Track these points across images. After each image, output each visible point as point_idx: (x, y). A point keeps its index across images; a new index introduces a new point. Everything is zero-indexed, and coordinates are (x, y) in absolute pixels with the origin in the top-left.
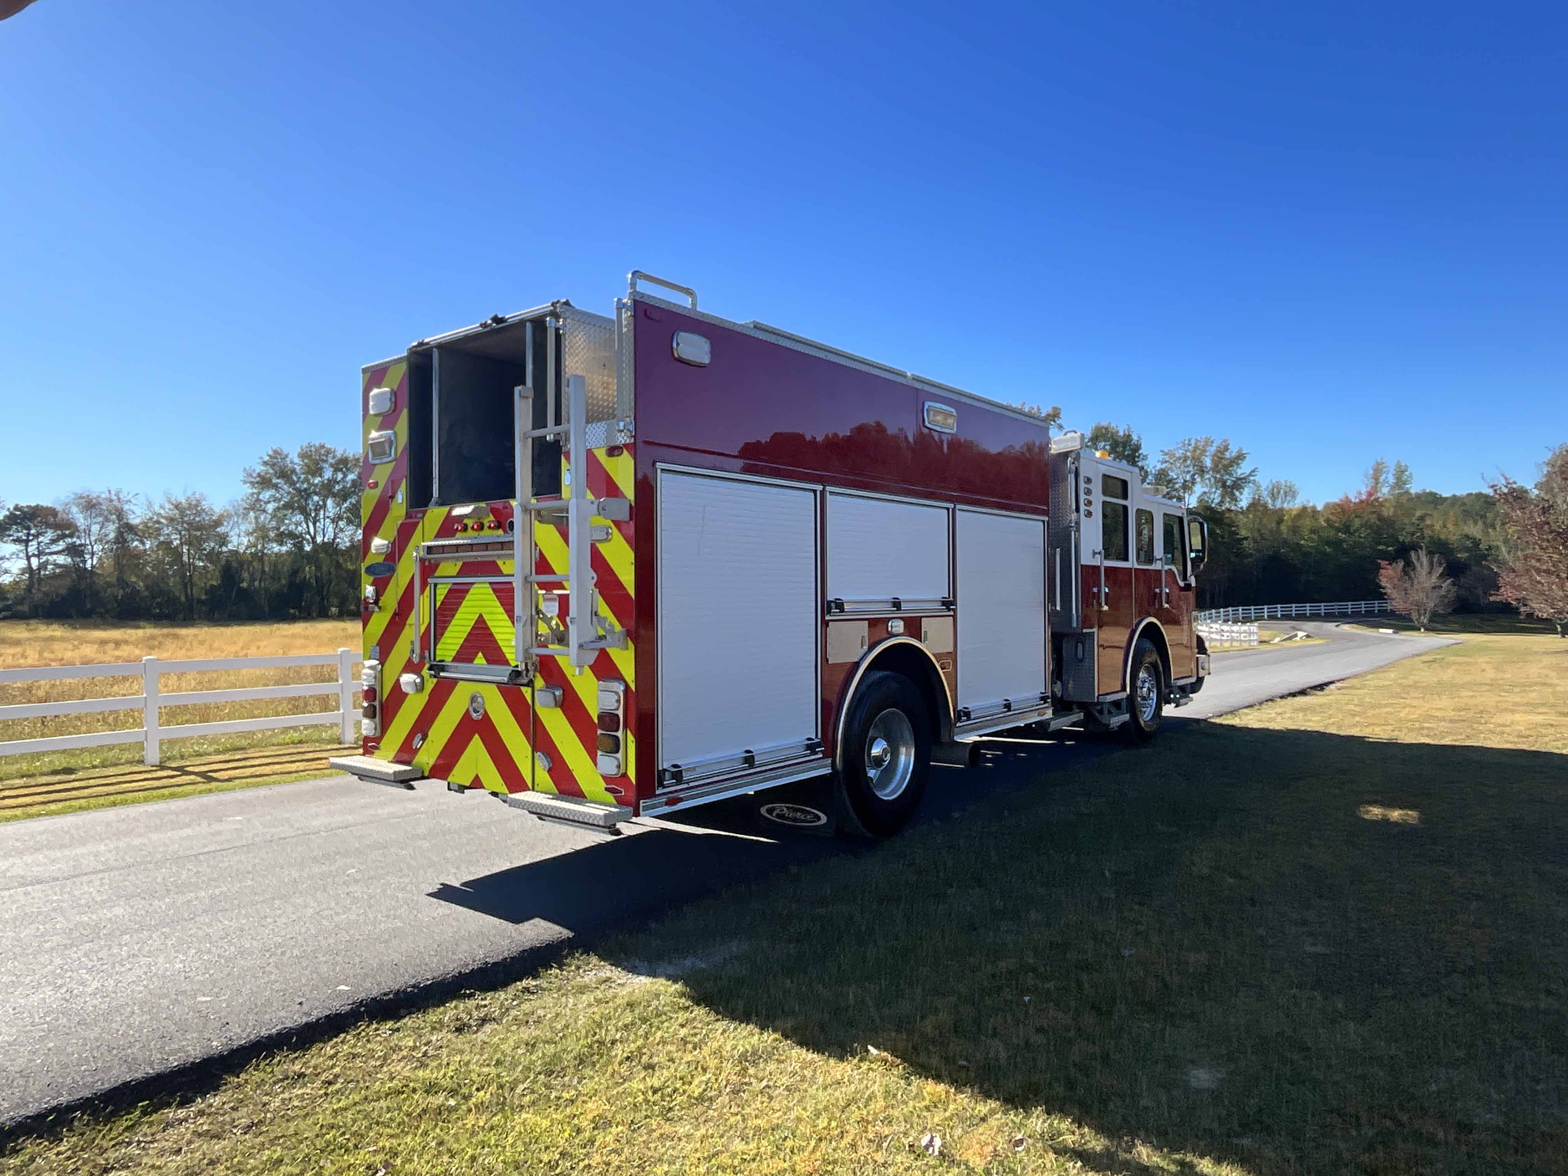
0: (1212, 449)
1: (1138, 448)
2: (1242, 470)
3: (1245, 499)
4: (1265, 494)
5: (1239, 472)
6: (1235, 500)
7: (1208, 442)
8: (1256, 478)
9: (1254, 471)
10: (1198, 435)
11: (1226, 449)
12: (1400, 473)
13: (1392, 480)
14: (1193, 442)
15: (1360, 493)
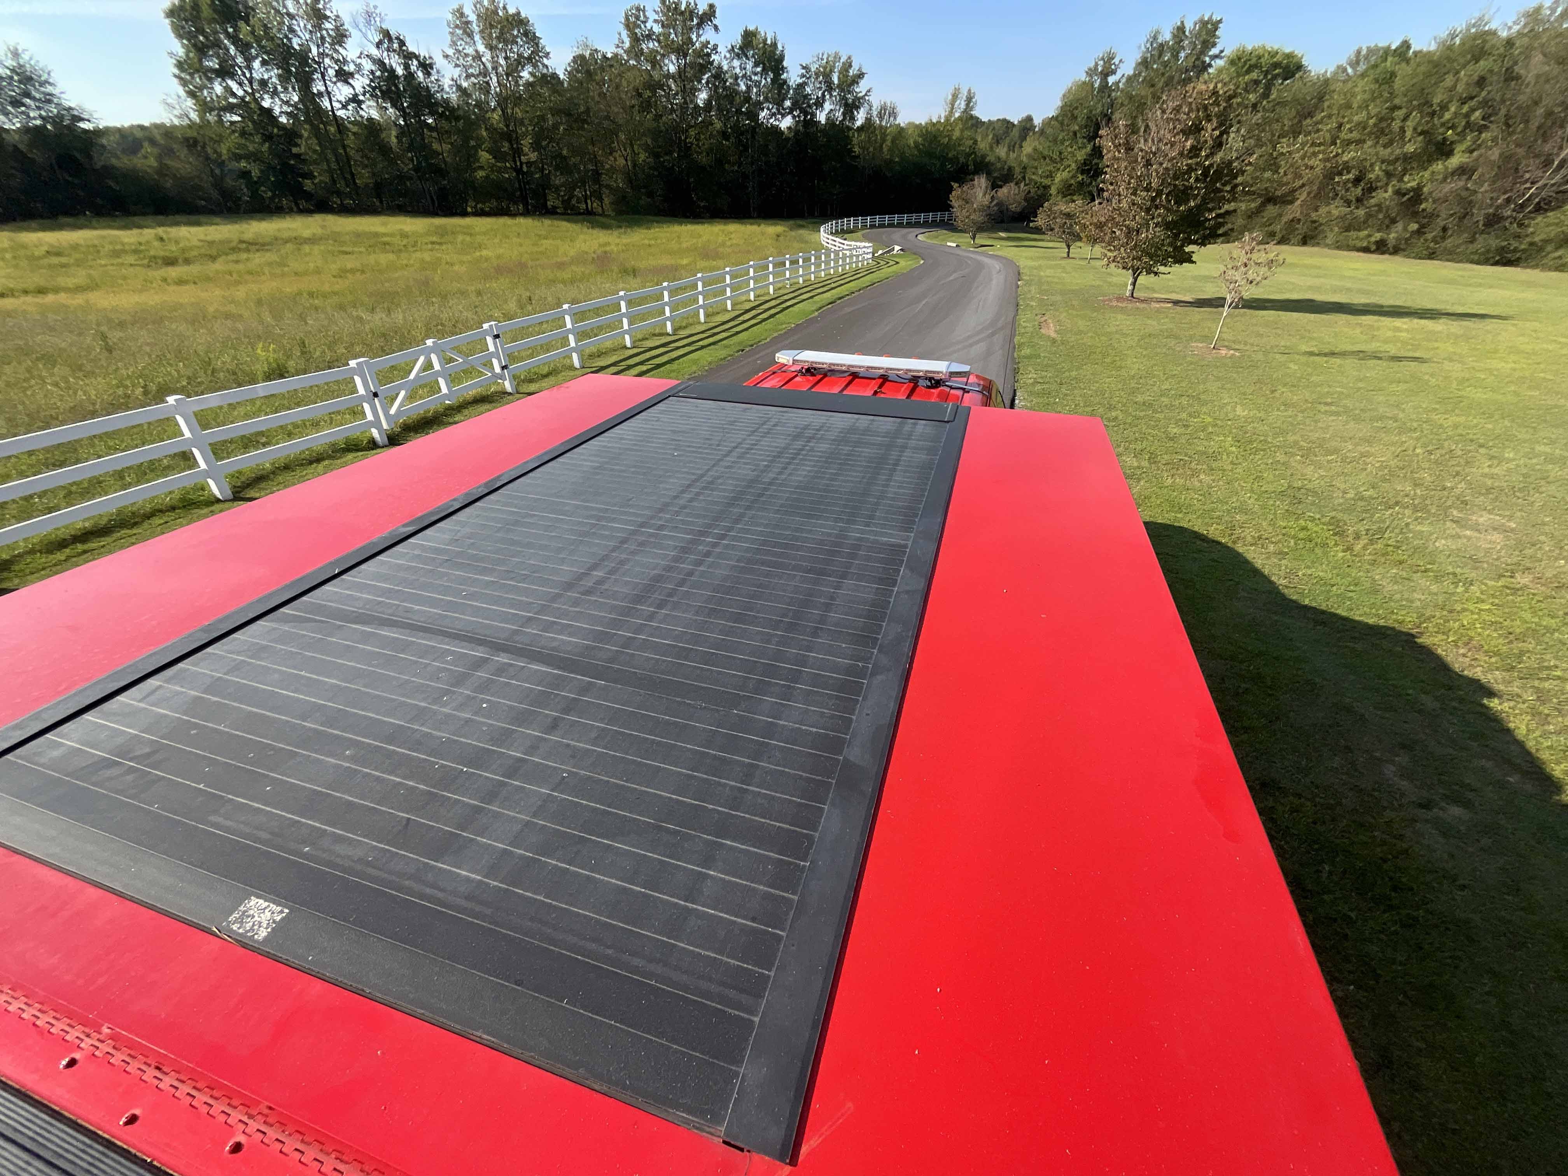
0: (839, 66)
1: (782, 58)
2: (861, 88)
3: (860, 118)
4: (875, 113)
5: (857, 90)
6: (853, 119)
7: (837, 57)
8: (871, 98)
9: (869, 91)
10: (828, 49)
11: (850, 66)
12: (969, 99)
13: (963, 106)
14: (825, 57)
15: (940, 117)
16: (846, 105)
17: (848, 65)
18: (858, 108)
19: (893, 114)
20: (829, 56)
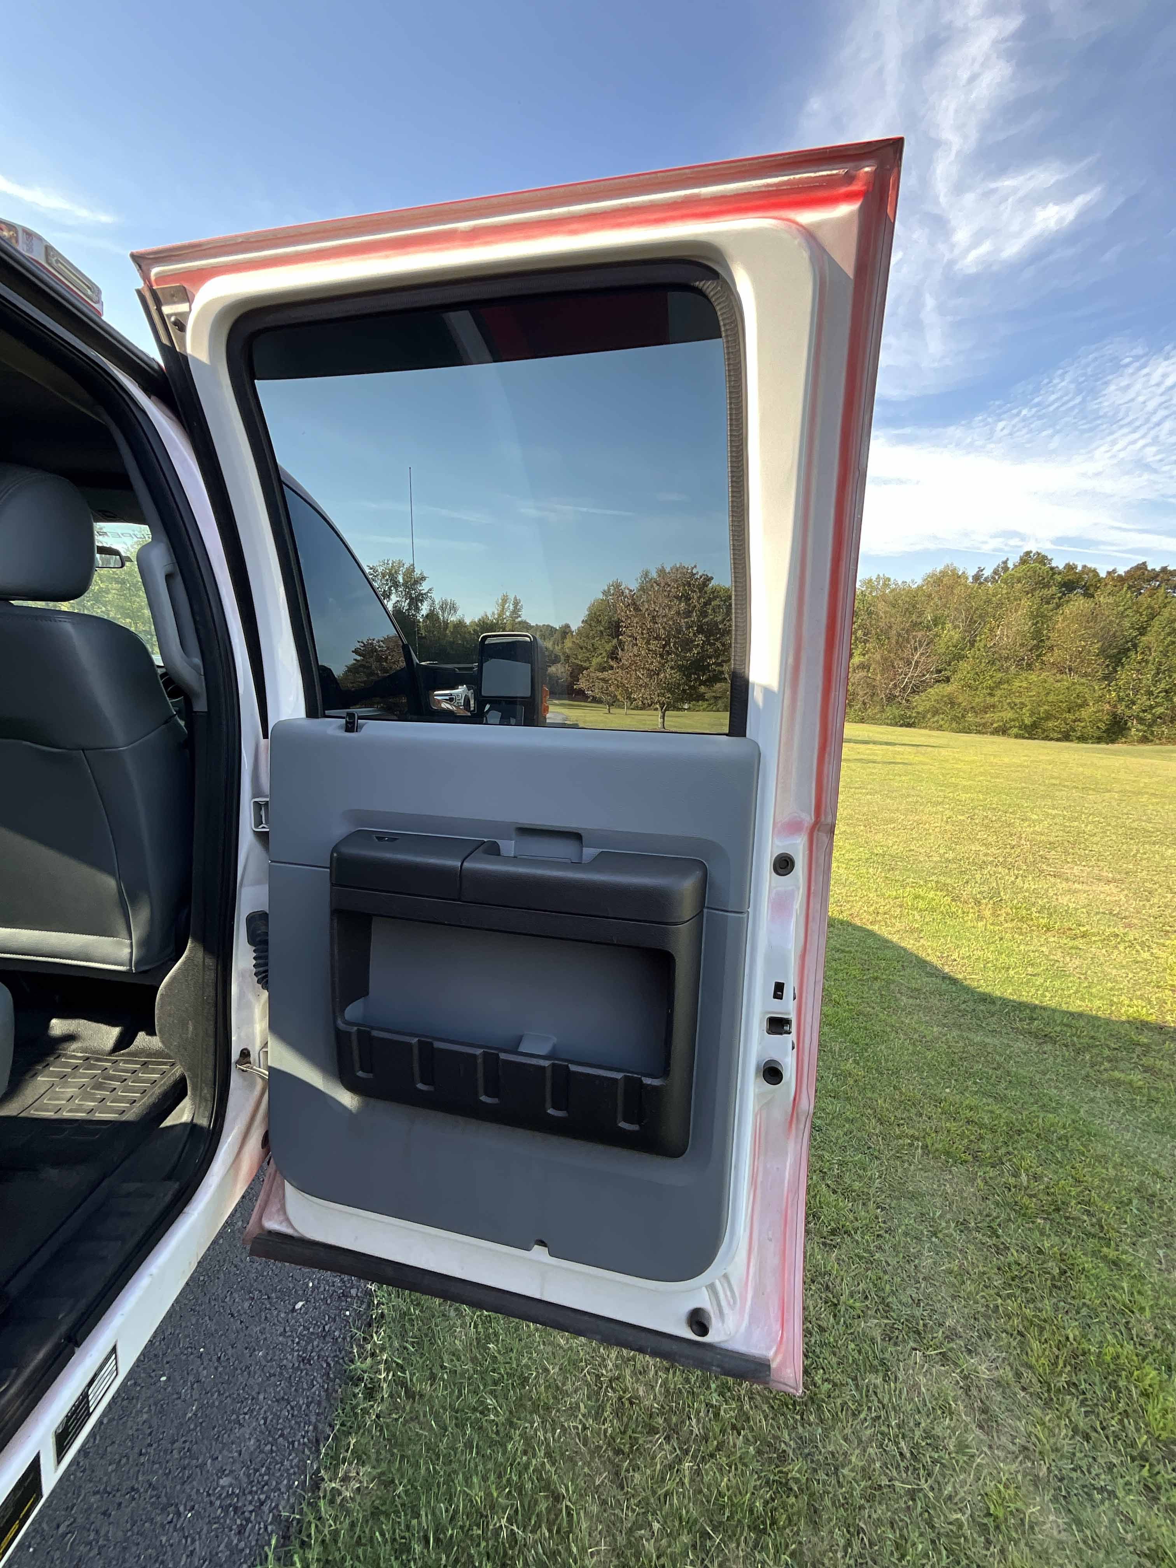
16: (411, 599)
17: (411, 570)
18: (422, 601)
19: (453, 608)
20: (393, 562)
